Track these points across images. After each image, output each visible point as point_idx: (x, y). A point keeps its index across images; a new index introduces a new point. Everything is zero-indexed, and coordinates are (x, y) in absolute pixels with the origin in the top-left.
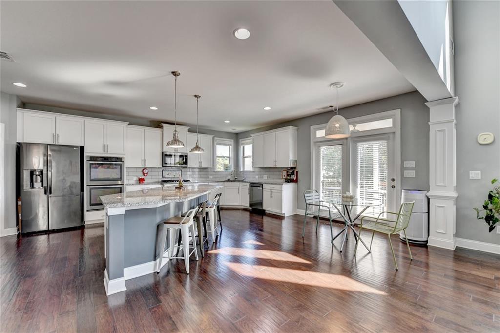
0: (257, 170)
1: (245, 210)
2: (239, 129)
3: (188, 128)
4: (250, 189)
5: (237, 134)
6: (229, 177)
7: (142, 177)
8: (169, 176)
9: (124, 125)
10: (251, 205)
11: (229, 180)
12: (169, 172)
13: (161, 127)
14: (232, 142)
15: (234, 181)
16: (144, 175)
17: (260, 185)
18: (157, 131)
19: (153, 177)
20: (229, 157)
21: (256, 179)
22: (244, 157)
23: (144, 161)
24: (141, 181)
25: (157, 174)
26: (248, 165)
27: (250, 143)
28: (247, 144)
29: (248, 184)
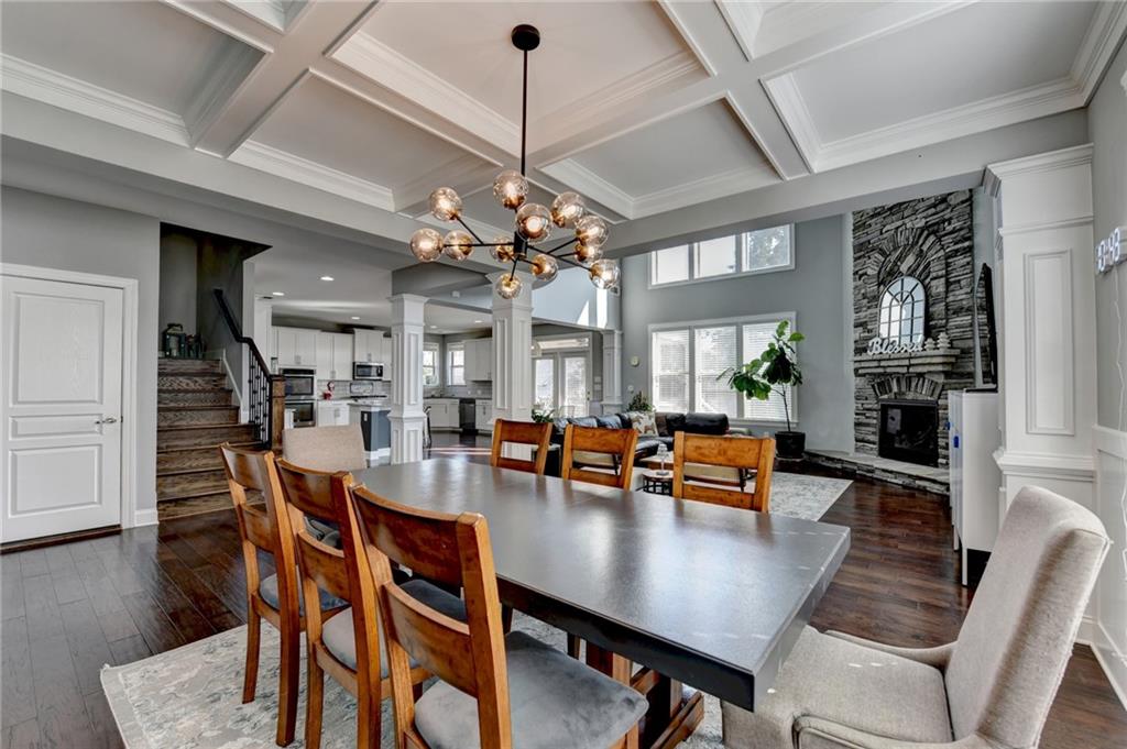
0: (470, 383)
1: (453, 432)
2: (445, 332)
3: (383, 332)
4: (460, 407)
5: (444, 336)
6: (433, 393)
7: (328, 392)
8: (358, 391)
9: (317, 333)
10: (461, 426)
11: (433, 397)
12: (359, 387)
13: (353, 333)
14: (436, 346)
15: (441, 397)
16: (330, 390)
17: (472, 401)
18: (347, 338)
19: (341, 392)
20: (433, 367)
21: (469, 394)
22: (453, 366)
23: (333, 373)
25: (346, 388)
26: (458, 377)
27: (461, 349)
28: (457, 349)
29: (458, 401)
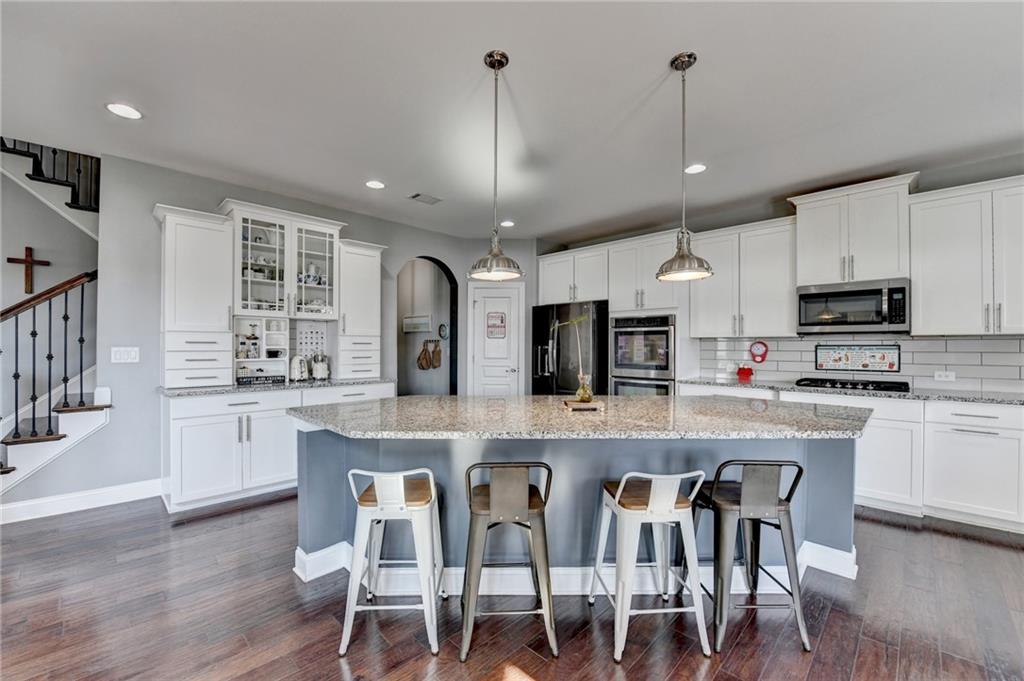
3: (910, 178)
7: (751, 365)
8: (841, 365)
12: (843, 353)
13: (792, 210)
16: (754, 360)
19: (783, 366)
23: (739, 320)
24: (744, 375)
25: (797, 356)
